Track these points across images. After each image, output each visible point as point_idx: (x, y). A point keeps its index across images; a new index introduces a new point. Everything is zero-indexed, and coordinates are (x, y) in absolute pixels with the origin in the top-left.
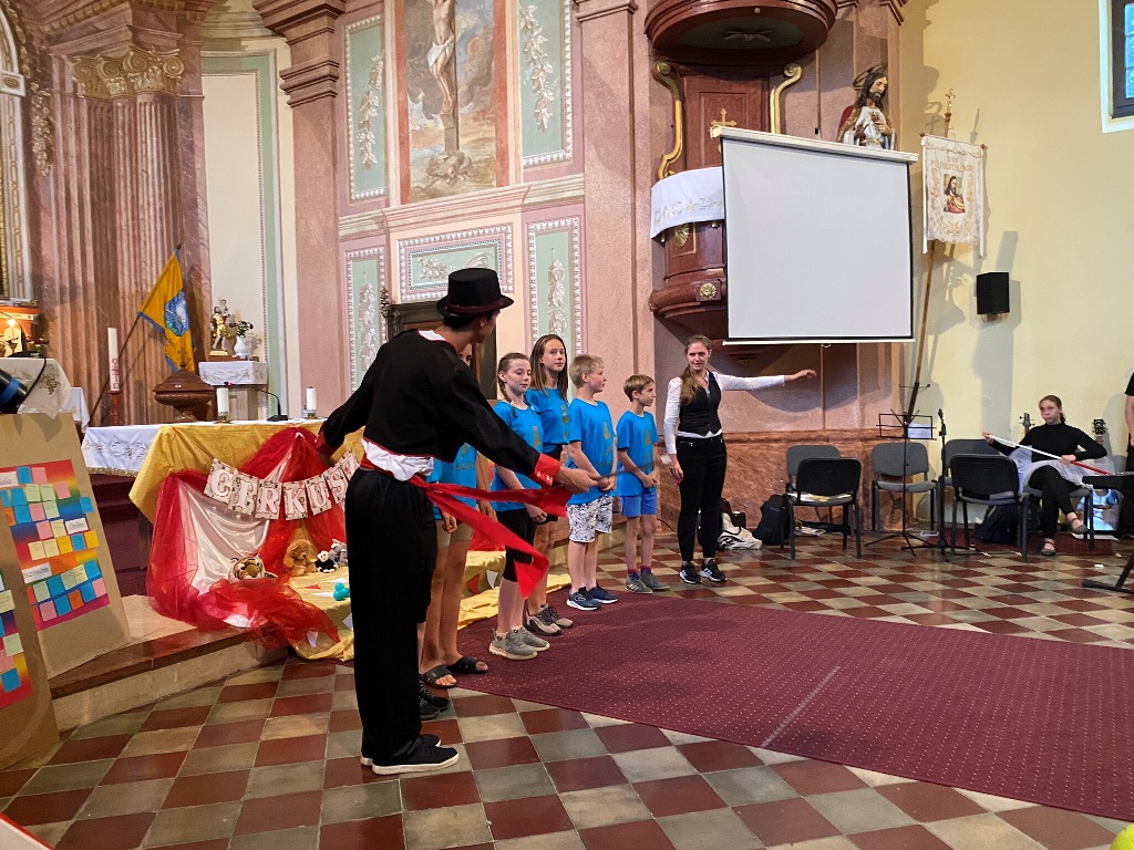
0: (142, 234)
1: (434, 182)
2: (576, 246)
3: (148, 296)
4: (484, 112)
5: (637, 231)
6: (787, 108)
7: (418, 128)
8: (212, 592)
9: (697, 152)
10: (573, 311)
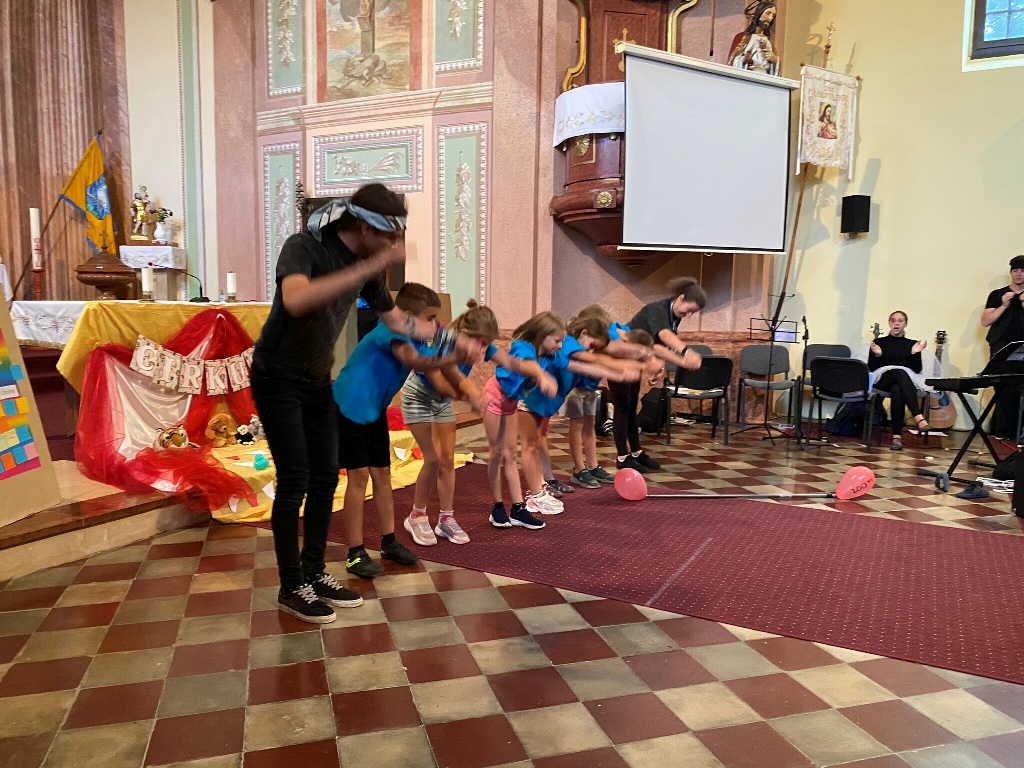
0: (63, 117)
1: (349, 83)
2: (483, 151)
3: (69, 179)
4: (399, 17)
5: (542, 139)
6: (683, 30)
7: (335, 30)
8: (139, 459)
9: (600, 67)
10: (479, 212)
